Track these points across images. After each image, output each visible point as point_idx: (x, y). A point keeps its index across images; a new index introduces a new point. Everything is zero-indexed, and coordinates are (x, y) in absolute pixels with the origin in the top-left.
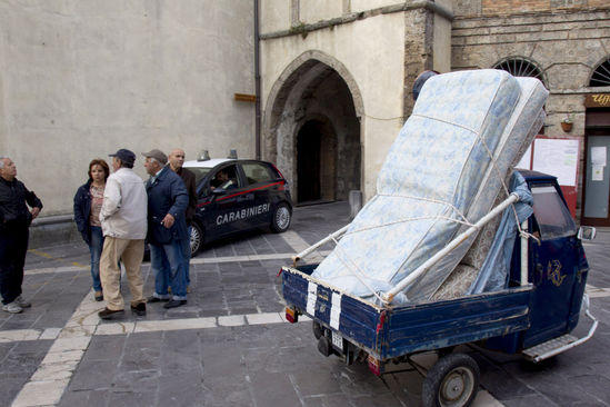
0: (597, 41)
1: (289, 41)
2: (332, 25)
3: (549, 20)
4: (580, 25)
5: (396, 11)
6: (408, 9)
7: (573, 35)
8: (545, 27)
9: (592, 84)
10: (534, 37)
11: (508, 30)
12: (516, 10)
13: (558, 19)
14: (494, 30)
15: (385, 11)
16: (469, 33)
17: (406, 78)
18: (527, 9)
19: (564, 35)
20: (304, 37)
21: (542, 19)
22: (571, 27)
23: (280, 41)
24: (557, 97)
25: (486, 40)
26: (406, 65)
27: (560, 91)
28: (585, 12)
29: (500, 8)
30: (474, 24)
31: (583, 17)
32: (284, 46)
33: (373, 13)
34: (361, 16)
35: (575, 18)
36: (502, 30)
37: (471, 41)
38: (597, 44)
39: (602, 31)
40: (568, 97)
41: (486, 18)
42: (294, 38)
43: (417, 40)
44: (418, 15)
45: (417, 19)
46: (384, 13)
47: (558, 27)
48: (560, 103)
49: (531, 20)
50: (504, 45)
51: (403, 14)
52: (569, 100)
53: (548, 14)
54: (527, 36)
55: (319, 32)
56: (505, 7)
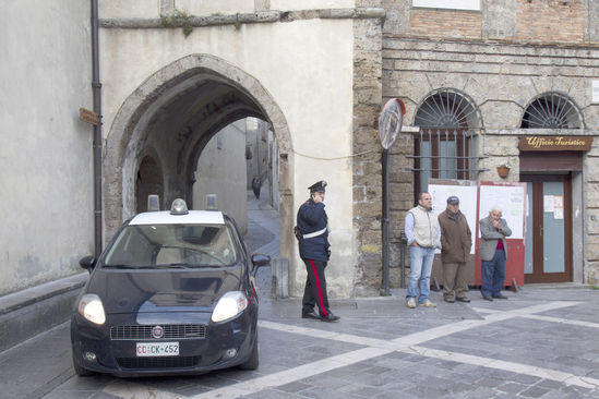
0: (527, 78)
1: (156, 37)
2: (238, 22)
3: (482, 49)
4: (512, 59)
5: (340, 18)
6: (358, 16)
7: (506, 70)
8: (477, 58)
9: (524, 125)
10: (468, 68)
11: (440, 56)
12: (447, 34)
13: (490, 50)
14: (425, 55)
15: (325, 15)
16: (398, 55)
17: (355, 106)
18: (458, 35)
19: (497, 69)
20: (187, 33)
21: (475, 49)
22: (503, 61)
23: (140, 35)
24: (492, 137)
25: (417, 66)
26: (356, 89)
27: (496, 132)
28: (517, 45)
29: (430, 30)
30: (402, 45)
31: (513, 51)
32: (146, 43)
33: (305, 15)
34: (285, 16)
35: (506, 50)
36: (433, 56)
37: (400, 65)
38: (528, 82)
39: (532, 68)
40: (502, 138)
41: (417, 39)
42: (166, 33)
43: (371, 59)
44: (372, 26)
45: (372, 32)
46: (322, 18)
47: (490, 59)
48: (495, 144)
49: (463, 48)
50: (436, 74)
51: (350, 21)
52: (505, 142)
53: (480, 43)
54: (460, 65)
55: (214, 30)
56: (436, 29)
